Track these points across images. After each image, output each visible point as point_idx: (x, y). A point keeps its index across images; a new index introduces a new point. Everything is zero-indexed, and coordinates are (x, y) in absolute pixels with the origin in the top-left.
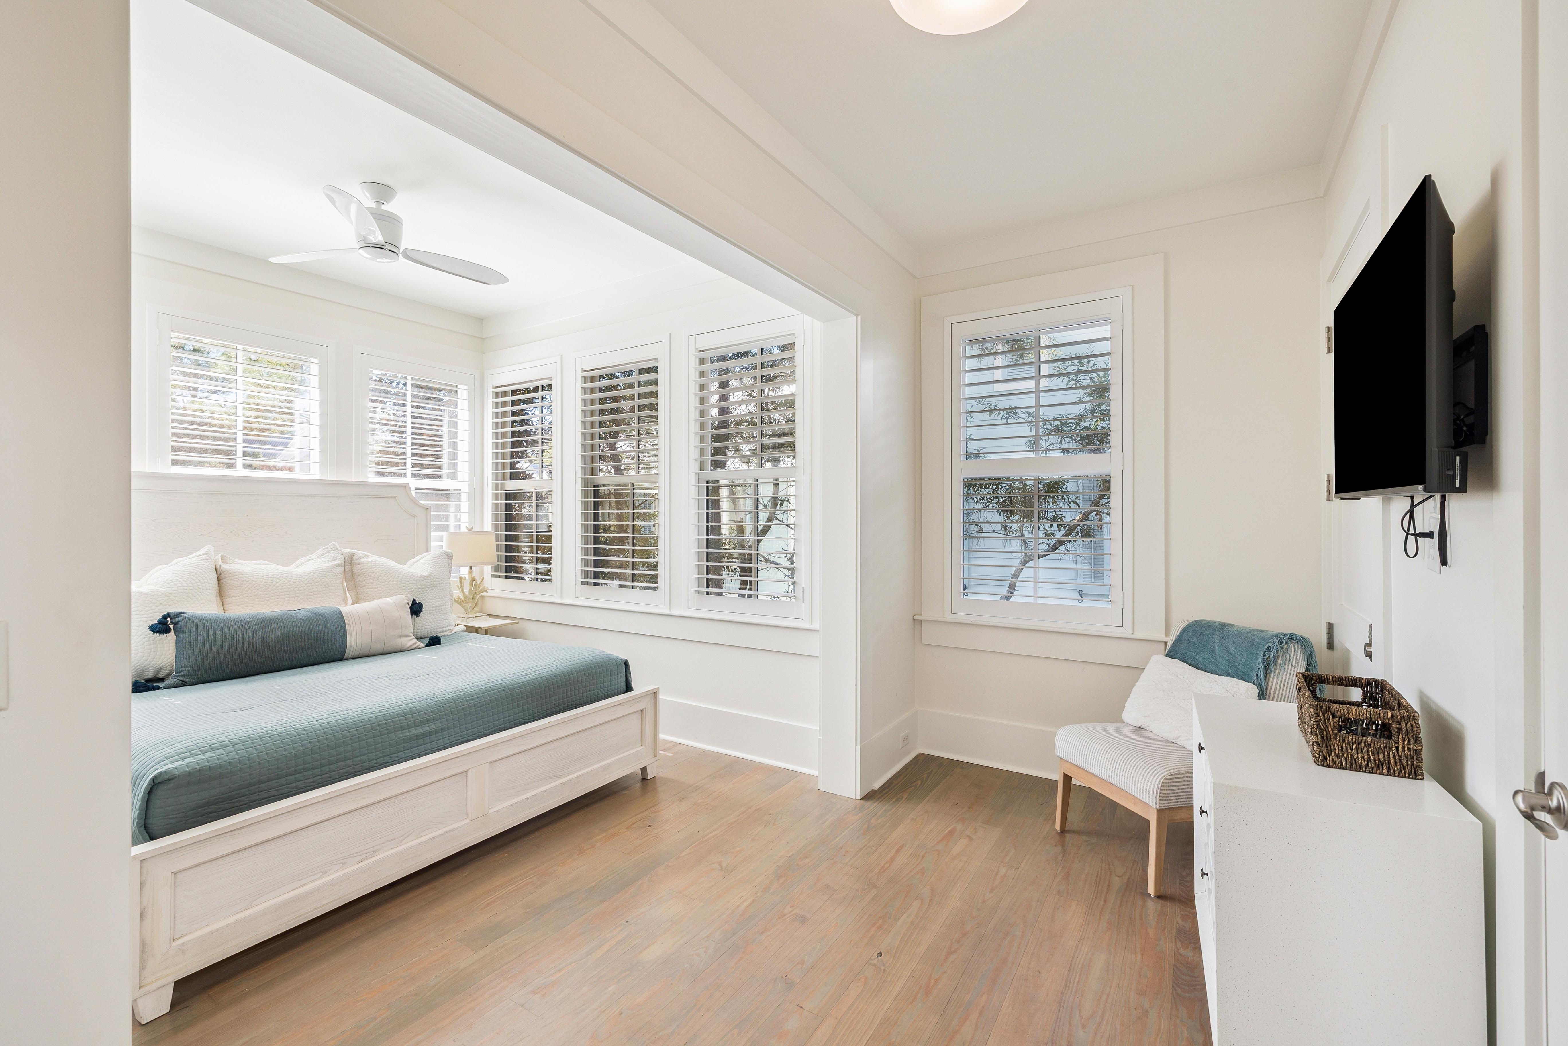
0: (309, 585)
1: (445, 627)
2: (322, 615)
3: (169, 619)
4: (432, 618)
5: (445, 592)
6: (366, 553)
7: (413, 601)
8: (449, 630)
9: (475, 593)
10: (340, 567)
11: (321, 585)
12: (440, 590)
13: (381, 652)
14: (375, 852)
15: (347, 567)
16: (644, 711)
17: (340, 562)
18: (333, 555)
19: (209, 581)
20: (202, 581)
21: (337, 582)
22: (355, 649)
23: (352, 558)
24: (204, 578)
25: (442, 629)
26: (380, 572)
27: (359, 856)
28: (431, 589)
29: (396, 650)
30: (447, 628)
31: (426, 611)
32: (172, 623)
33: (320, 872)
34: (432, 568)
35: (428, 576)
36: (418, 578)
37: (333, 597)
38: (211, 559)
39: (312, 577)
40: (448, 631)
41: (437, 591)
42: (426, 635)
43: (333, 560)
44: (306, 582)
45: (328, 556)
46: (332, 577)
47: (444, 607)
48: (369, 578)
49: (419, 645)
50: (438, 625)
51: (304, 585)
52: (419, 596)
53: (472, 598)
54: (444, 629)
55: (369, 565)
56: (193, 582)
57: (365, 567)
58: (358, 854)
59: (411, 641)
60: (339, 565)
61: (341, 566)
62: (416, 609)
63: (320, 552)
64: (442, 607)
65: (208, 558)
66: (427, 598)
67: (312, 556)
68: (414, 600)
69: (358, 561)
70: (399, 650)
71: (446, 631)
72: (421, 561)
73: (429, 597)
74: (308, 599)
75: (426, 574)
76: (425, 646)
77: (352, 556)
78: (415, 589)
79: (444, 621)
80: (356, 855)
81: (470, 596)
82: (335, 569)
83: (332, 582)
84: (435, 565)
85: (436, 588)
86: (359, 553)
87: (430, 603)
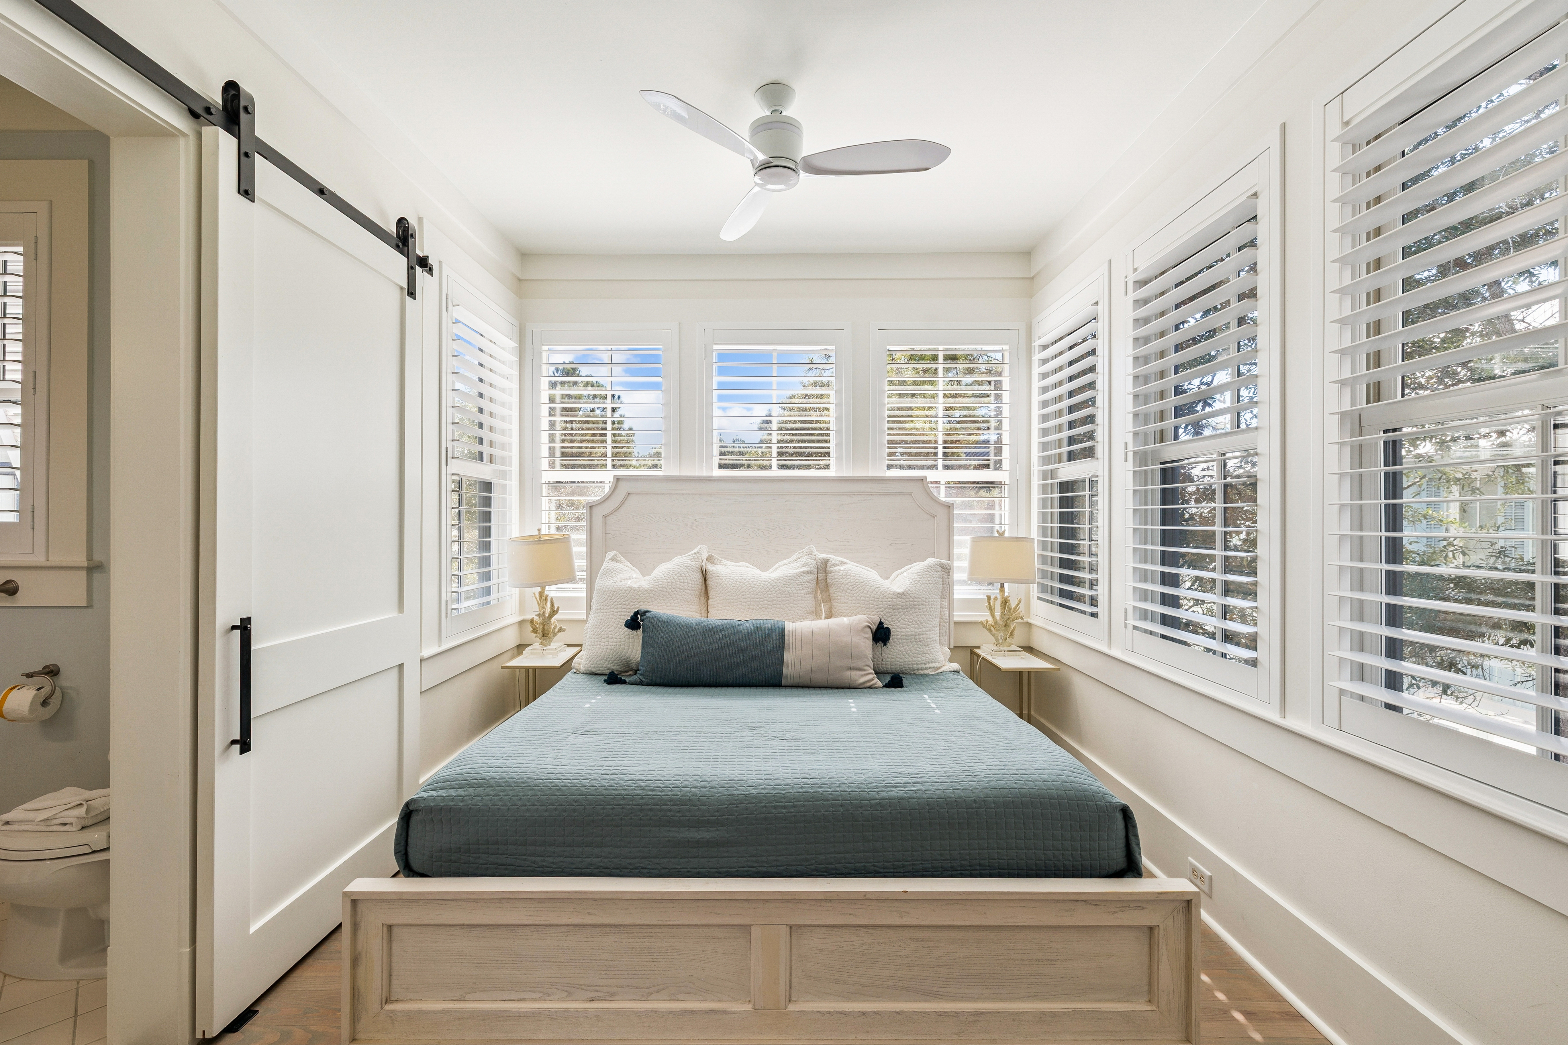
0: (769, 592)
1: (925, 664)
2: (763, 630)
3: (639, 616)
4: (905, 649)
5: (927, 616)
6: (844, 560)
7: (879, 625)
8: (930, 668)
9: (1009, 619)
10: (809, 575)
11: (782, 594)
12: (918, 613)
13: (824, 684)
14: (611, 994)
15: (820, 575)
16: (1156, 932)
17: (809, 569)
18: (805, 560)
19: (689, 581)
20: (682, 581)
21: (802, 592)
22: (792, 676)
23: (826, 565)
24: (684, 577)
25: (920, 666)
26: (849, 584)
27: (589, 990)
28: (905, 610)
29: (844, 685)
30: (927, 666)
31: (897, 639)
32: (642, 620)
33: (541, 992)
34: (913, 583)
35: (903, 594)
36: (890, 596)
37: (794, 609)
38: (699, 559)
39: (774, 584)
40: (931, 670)
41: (914, 614)
42: (889, 670)
43: (803, 566)
44: (768, 589)
45: (800, 561)
46: (796, 586)
47: (924, 636)
48: (838, 590)
49: (875, 684)
50: (914, 659)
51: (765, 592)
52: (889, 619)
53: (1005, 626)
54: (923, 666)
55: (840, 574)
56: (673, 581)
57: (836, 577)
58: (589, 988)
59: (868, 676)
60: (807, 573)
61: (811, 573)
62: (881, 635)
63: (795, 556)
64: (921, 636)
65: (696, 557)
66: (899, 622)
67: (788, 561)
68: (881, 623)
69: (831, 569)
70: (848, 685)
71: (926, 669)
72: (905, 574)
73: (902, 621)
74: (766, 609)
75: (901, 590)
76: (883, 686)
77: (826, 562)
78: (885, 609)
79: (924, 655)
80: (585, 988)
81: (1001, 623)
82: (802, 577)
83: (795, 592)
84: (918, 579)
85: (913, 610)
86: (834, 558)
87: (903, 630)
